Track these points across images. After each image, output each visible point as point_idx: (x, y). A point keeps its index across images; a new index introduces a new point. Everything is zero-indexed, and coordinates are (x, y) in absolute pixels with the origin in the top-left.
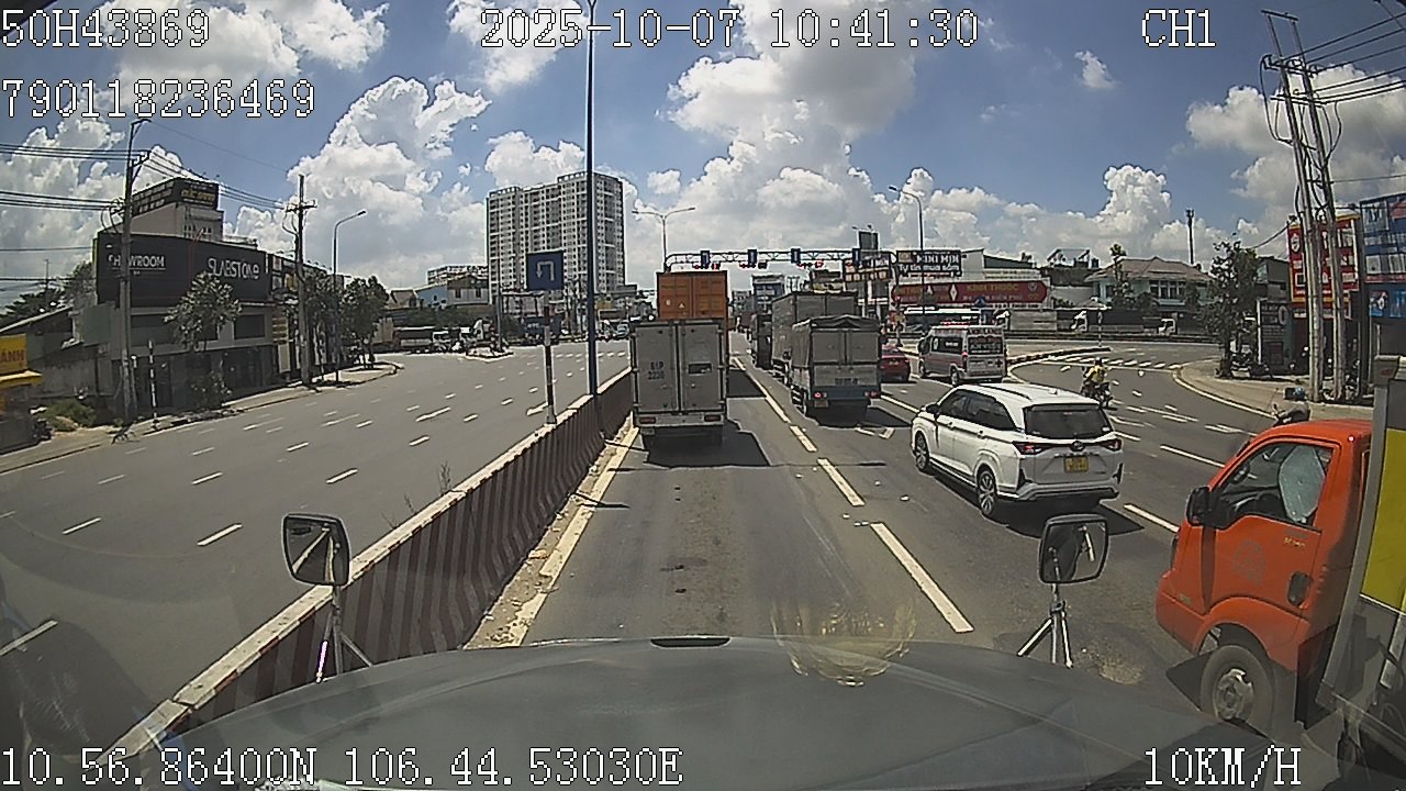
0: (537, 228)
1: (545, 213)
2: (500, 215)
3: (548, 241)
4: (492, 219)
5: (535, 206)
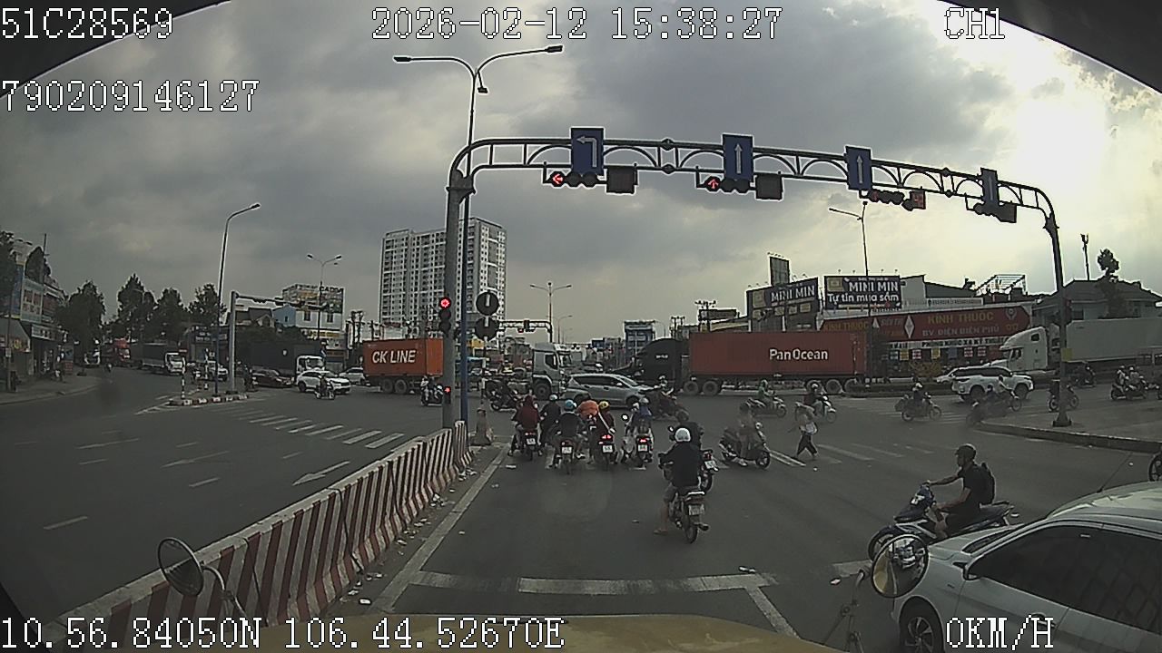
0: (426, 269)
1: (434, 256)
2: (394, 254)
3: (435, 281)
4: (387, 258)
5: (426, 249)
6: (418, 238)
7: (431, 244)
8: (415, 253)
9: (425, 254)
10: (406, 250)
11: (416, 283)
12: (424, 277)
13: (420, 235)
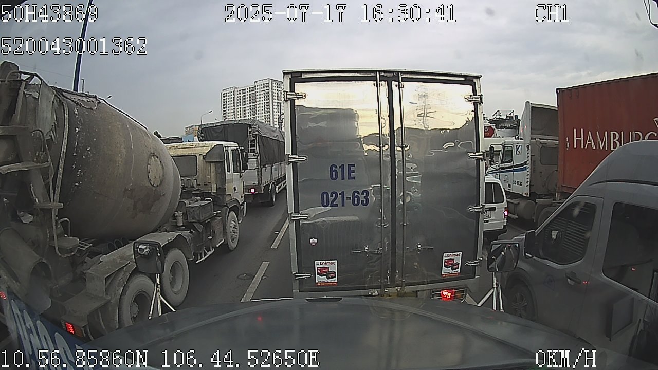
1: (249, 99)
2: (228, 100)
3: (250, 113)
4: (224, 102)
5: (244, 96)
6: (240, 91)
7: (247, 93)
8: (238, 99)
9: (244, 99)
10: (234, 97)
11: (240, 114)
12: (244, 111)
13: (241, 89)
